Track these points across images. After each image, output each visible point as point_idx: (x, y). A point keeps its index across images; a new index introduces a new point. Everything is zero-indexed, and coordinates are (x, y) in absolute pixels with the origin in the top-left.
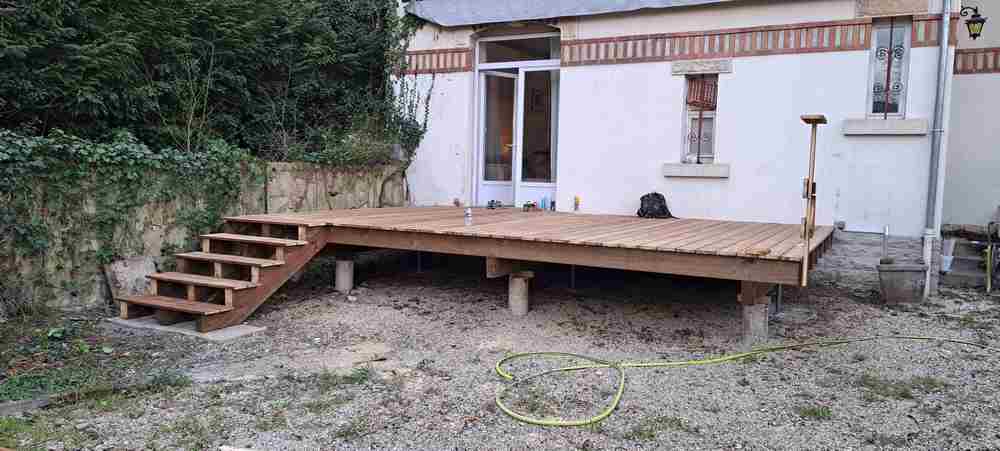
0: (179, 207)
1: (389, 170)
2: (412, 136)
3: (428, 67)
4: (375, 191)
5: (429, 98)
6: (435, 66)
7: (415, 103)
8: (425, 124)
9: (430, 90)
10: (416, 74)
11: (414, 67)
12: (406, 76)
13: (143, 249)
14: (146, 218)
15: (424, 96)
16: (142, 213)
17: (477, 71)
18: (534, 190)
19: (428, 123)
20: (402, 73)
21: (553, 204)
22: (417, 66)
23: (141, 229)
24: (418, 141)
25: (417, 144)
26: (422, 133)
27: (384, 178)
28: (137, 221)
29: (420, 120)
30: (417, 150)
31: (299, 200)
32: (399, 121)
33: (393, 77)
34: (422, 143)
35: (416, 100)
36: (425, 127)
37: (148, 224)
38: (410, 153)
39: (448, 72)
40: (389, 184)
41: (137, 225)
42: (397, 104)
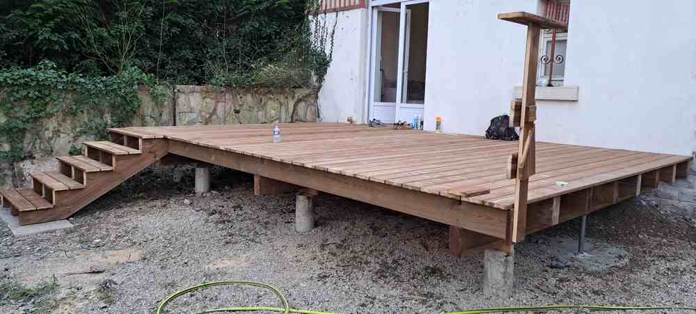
0: (86, 120)
1: (300, 93)
2: (322, 65)
3: (333, 6)
4: (287, 110)
5: (334, 31)
6: (338, 5)
7: (324, 37)
8: (331, 55)
9: (335, 26)
10: (325, 14)
11: (324, 9)
12: (319, 16)
13: (52, 151)
14: (55, 128)
15: (330, 31)
16: (52, 124)
17: (370, 8)
18: (411, 110)
19: (333, 54)
20: (316, 14)
21: (422, 123)
22: (326, 8)
23: (51, 135)
24: (326, 69)
25: (325, 70)
26: (328, 62)
27: (296, 99)
28: (47, 129)
29: (327, 52)
30: (325, 77)
31: (208, 116)
32: (315, 53)
33: (310, 17)
34: (329, 70)
35: (325, 35)
36: (331, 57)
37: (57, 133)
38: (321, 79)
39: (347, 10)
40: (302, 105)
41: (47, 132)
42: (312, 38)
